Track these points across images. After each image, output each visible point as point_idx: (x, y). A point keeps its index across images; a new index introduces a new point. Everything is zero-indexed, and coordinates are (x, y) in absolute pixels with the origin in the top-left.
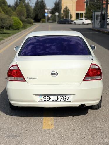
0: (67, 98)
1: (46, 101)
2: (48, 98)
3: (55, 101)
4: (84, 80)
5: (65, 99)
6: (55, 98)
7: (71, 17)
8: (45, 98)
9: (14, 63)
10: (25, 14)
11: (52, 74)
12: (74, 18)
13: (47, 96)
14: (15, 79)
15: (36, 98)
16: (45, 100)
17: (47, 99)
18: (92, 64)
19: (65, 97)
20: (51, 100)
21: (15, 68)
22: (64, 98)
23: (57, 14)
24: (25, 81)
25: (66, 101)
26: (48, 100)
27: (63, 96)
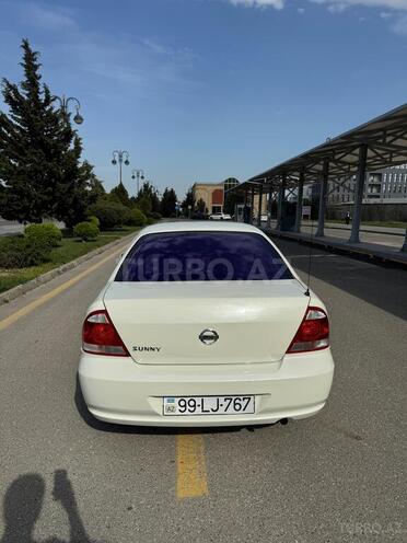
0: (243, 403)
1: (187, 412)
2: (192, 403)
3: (211, 412)
4: (289, 351)
5: (238, 407)
6: (210, 404)
7: (207, 211)
8: (182, 403)
9: (97, 306)
10: (150, 206)
11: (203, 338)
12: (210, 212)
13: (187, 399)
14: (100, 348)
15: (156, 405)
16: (183, 409)
17: (188, 407)
18: (310, 308)
19: (237, 401)
20: (199, 410)
21: (100, 319)
22: (235, 404)
23: (190, 207)
24: (127, 354)
25: (241, 411)
26: (192, 409)
27: (234, 398)
